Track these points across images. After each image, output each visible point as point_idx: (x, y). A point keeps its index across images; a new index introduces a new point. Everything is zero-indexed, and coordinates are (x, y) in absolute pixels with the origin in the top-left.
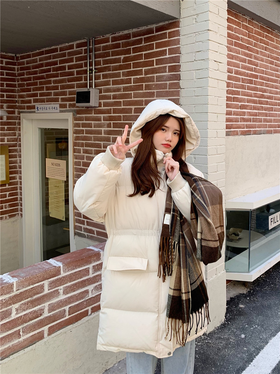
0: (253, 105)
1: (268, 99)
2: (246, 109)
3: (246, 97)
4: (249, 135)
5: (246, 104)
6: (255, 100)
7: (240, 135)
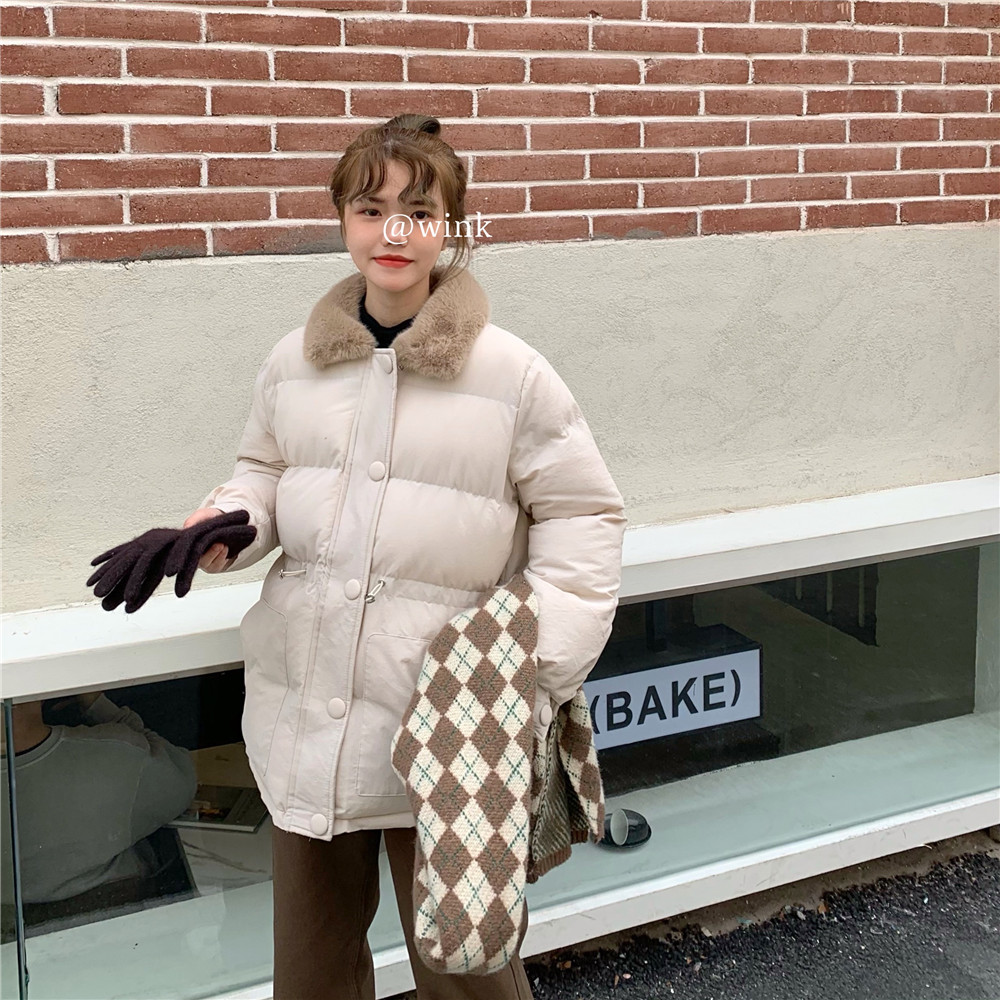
0: (208, 84)
1: (404, 45)
2: (125, 111)
3: (123, 46)
4: (180, 257)
5: (127, 80)
6: (234, 54)
7: (63, 261)
